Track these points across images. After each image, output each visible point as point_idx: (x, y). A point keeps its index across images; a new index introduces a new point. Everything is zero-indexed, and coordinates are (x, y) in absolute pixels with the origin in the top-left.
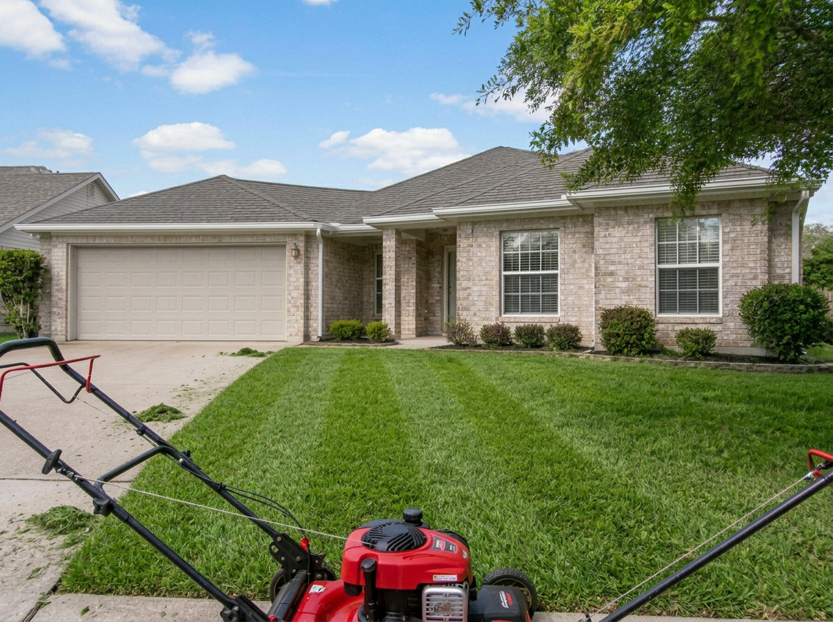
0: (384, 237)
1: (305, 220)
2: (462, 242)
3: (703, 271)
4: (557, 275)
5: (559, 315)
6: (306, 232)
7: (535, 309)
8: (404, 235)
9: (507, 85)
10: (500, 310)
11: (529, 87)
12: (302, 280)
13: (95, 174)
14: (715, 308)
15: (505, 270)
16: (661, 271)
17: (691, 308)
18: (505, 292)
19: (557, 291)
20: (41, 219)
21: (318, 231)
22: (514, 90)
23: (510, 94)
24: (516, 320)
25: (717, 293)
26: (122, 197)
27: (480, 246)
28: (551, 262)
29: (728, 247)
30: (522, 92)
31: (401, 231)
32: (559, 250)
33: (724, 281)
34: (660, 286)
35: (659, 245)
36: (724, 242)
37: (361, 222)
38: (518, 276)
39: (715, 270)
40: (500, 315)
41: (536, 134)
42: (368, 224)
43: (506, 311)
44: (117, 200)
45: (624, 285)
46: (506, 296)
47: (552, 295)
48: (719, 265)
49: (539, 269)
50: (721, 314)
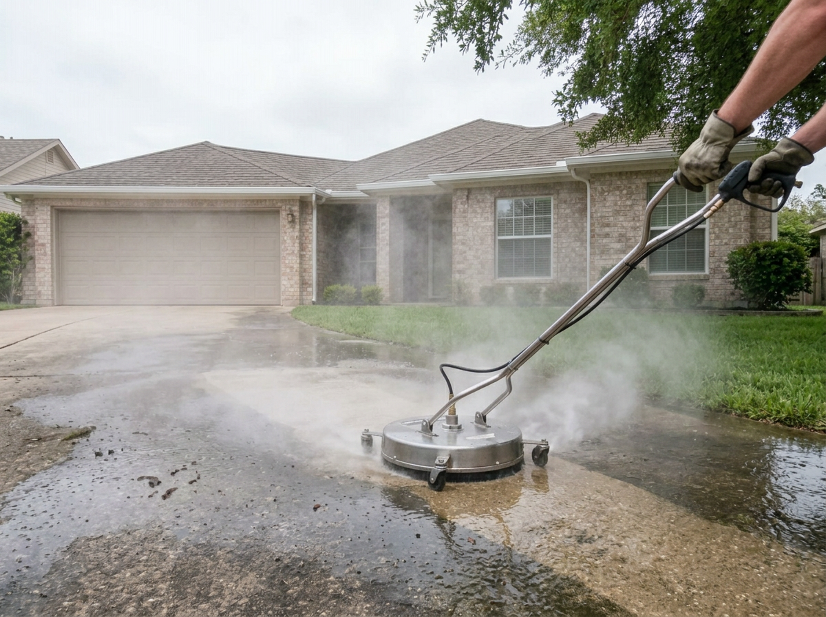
0: (378, 205)
1: (299, 185)
2: (457, 208)
4: (549, 239)
5: (551, 278)
6: (301, 197)
9: (525, 50)
10: (495, 274)
12: (297, 245)
13: (52, 141)
14: (702, 268)
15: (499, 235)
17: (680, 267)
19: (550, 254)
20: (21, 181)
21: (314, 196)
22: (530, 55)
23: (527, 58)
25: (703, 253)
26: (82, 167)
27: (475, 212)
28: (545, 226)
30: (537, 58)
31: (395, 198)
32: (552, 216)
37: (354, 189)
38: (512, 240)
39: (703, 231)
40: (495, 278)
41: (559, 94)
42: (362, 191)
43: (501, 274)
44: (77, 169)
46: (499, 261)
47: (545, 258)
48: (706, 226)
49: (533, 234)
50: (707, 271)
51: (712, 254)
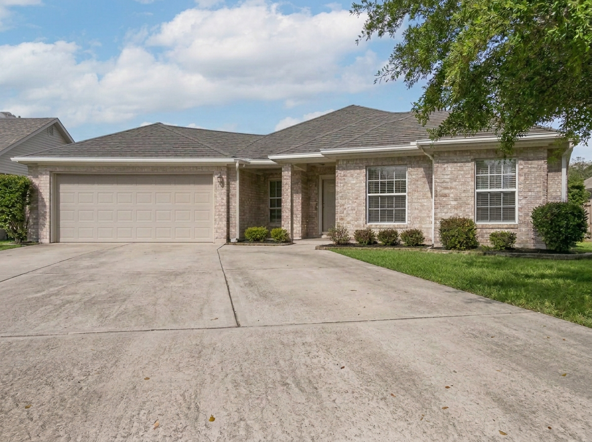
0: (283, 169)
1: (226, 156)
2: (339, 173)
3: (505, 194)
4: (405, 196)
5: (406, 223)
6: (227, 164)
7: (390, 219)
8: (296, 168)
9: (395, 71)
10: (366, 221)
11: (407, 72)
12: (225, 198)
14: (513, 219)
15: (369, 193)
16: (478, 193)
17: (497, 218)
18: (370, 207)
19: (405, 207)
21: (237, 165)
24: (378, 227)
25: (514, 208)
27: (352, 176)
28: (402, 187)
29: (522, 178)
31: (294, 165)
32: (407, 180)
33: (519, 200)
34: (477, 203)
35: (477, 177)
36: (520, 175)
37: (267, 158)
38: (379, 196)
39: (514, 193)
40: (366, 224)
41: (416, 104)
42: (272, 160)
43: (370, 221)
45: (453, 203)
46: (369, 210)
47: (402, 210)
48: (516, 190)
49: (393, 192)
50: (517, 222)
51: (520, 209)
